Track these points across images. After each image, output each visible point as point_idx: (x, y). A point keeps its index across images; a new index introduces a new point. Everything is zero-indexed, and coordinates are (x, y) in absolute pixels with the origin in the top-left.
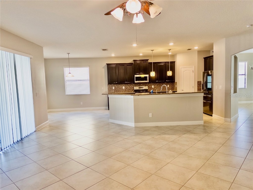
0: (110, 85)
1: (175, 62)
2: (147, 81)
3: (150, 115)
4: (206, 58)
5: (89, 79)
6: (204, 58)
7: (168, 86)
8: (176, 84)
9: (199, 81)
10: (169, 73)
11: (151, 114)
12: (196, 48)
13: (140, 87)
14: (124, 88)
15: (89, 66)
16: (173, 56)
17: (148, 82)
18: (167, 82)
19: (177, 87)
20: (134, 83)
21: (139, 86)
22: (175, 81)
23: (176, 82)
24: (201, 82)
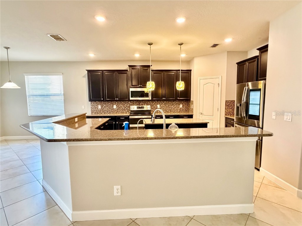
0: (94, 103)
1: (191, 70)
2: (148, 97)
3: (116, 190)
4: (242, 64)
5: (63, 93)
6: (237, 63)
7: (181, 106)
8: (193, 104)
9: (228, 101)
10: (180, 86)
11: (119, 187)
12: (228, 40)
13: (140, 107)
14: (115, 107)
15: (62, 74)
16: (189, 61)
17: (150, 99)
18: (179, 100)
19: (193, 109)
20: (129, 100)
21: (137, 105)
22: (190, 99)
23: (193, 101)
24: (234, 101)
